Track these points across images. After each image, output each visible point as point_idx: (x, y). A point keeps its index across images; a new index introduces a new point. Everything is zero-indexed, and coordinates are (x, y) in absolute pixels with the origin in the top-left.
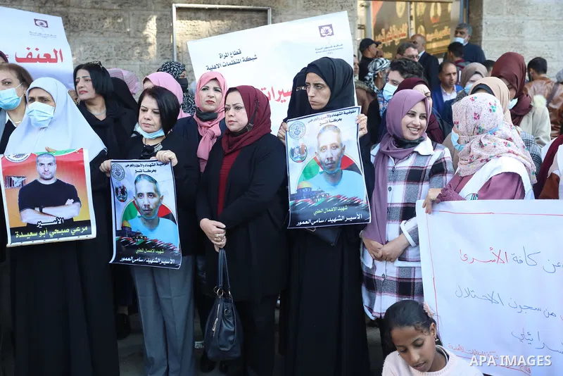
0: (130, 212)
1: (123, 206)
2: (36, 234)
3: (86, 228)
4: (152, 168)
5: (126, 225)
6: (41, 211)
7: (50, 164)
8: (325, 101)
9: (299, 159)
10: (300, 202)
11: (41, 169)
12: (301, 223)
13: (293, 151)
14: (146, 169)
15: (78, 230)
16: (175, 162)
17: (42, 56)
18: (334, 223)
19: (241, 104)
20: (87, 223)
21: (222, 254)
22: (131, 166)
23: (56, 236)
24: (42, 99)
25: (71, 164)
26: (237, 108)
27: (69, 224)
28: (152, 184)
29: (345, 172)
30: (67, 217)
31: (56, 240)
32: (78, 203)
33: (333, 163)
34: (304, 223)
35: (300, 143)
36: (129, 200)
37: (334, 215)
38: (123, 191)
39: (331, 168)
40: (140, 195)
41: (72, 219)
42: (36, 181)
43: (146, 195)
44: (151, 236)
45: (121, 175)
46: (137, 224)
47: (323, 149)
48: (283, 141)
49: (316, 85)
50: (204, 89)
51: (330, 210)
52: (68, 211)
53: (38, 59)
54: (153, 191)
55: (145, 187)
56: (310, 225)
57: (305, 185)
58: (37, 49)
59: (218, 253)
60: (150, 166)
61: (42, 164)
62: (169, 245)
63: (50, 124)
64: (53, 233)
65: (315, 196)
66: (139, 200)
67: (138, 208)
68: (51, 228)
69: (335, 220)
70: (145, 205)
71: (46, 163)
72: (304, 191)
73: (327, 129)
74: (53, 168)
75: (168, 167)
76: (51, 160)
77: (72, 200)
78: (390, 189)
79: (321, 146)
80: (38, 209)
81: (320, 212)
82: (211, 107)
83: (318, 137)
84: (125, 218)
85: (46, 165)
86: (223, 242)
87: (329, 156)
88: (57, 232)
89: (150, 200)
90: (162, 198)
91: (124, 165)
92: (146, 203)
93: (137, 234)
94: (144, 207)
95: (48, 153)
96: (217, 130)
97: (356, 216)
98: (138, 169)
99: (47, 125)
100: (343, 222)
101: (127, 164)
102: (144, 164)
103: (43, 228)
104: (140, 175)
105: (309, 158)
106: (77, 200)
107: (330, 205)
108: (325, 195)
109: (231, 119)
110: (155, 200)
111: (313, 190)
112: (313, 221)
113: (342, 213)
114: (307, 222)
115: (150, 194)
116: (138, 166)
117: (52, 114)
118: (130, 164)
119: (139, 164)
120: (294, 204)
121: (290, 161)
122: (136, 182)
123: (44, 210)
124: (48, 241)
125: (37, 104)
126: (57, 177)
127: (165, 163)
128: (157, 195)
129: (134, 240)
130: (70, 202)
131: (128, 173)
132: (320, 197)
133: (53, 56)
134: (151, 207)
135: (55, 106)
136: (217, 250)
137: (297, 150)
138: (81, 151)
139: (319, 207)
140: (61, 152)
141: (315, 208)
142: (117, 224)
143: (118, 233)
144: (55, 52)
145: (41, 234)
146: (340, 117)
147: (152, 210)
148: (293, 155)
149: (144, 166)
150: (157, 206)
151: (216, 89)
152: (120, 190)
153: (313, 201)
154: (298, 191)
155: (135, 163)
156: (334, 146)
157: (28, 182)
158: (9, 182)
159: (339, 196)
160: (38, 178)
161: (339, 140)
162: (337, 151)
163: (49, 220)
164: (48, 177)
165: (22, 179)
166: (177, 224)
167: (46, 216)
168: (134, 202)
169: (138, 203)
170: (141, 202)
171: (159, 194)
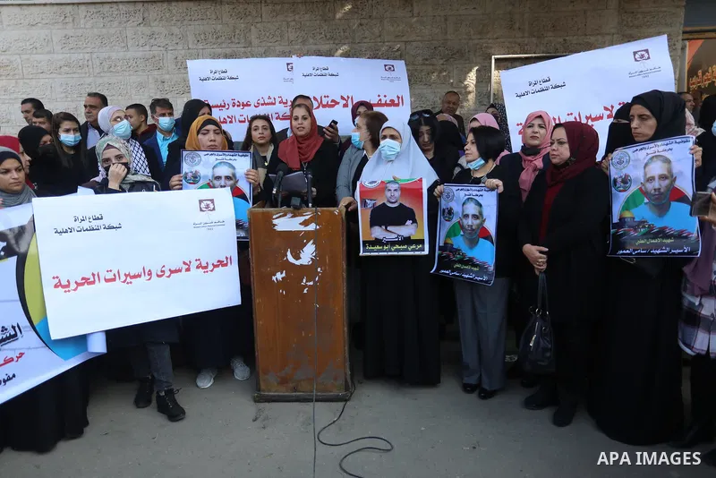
0: (454, 231)
1: (448, 225)
2: (381, 248)
3: (421, 246)
5: (449, 242)
6: (386, 228)
7: (395, 190)
8: (651, 133)
9: (622, 189)
10: (621, 231)
11: (388, 194)
12: (621, 252)
13: (615, 181)
14: (474, 193)
15: (414, 247)
16: (501, 189)
17: (388, 102)
18: (657, 254)
19: (565, 139)
20: (422, 242)
21: (542, 277)
22: (461, 190)
23: (397, 250)
24: (393, 137)
25: (412, 191)
26: (561, 143)
27: (407, 241)
28: (477, 207)
29: (674, 204)
30: (405, 235)
31: (396, 253)
32: (415, 224)
33: (661, 194)
34: (624, 252)
35: (625, 171)
36: (455, 220)
37: (658, 247)
38: (450, 212)
39: (657, 199)
40: (466, 216)
41: (410, 237)
42: (384, 203)
44: (470, 254)
45: (450, 197)
46: (459, 242)
47: (651, 179)
48: (605, 170)
49: (641, 117)
50: (530, 127)
51: (654, 241)
52: (407, 230)
53: (386, 105)
54: (478, 214)
55: (471, 209)
56: (631, 254)
58: (385, 96)
59: (537, 277)
60: (479, 191)
61: (390, 190)
62: (485, 263)
63: (397, 157)
64: (394, 248)
65: (638, 226)
66: (464, 220)
67: (462, 227)
68: (393, 243)
69: (659, 252)
70: (469, 226)
71: (392, 189)
72: (626, 220)
73: (655, 159)
74: (397, 194)
75: (494, 193)
76: (396, 186)
77: (411, 221)
79: (648, 176)
80: (383, 227)
81: (642, 242)
82: (536, 142)
83: (645, 168)
84: (448, 235)
85: (392, 191)
86: (544, 267)
87: (657, 187)
88: (397, 247)
89: (474, 220)
90: (484, 221)
91: (454, 188)
92: (470, 223)
93: (458, 250)
94: (467, 227)
95: (395, 181)
96: (539, 163)
97: (682, 248)
99: (393, 158)
100: (668, 253)
101: (457, 188)
102: (474, 188)
104: (469, 199)
105: (634, 188)
106: (414, 221)
107: (653, 236)
109: (555, 153)
110: (478, 221)
111: (636, 220)
112: (634, 250)
113: (667, 245)
114: (628, 251)
115: (475, 217)
116: (468, 190)
117: (399, 150)
118: (460, 188)
119: (469, 188)
120: (613, 234)
122: (464, 204)
123: (389, 228)
124: (389, 253)
125: (388, 140)
126: (400, 202)
127: (492, 189)
128: (480, 218)
129: (454, 255)
130: (409, 222)
131: (457, 196)
132: (644, 227)
133: (397, 102)
134: (474, 227)
135: (401, 143)
136: (537, 273)
137: (620, 180)
138: (421, 180)
140: (405, 180)
141: (637, 238)
142: (440, 241)
143: (440, 248)
144: (398, 97)
145: (385, 248)
146: (669, 146)
147: (473, 230)
148: (616, 185)
149: (473, 190)
151: (540, 126)
152: (447, 211)
153: (636, 231)
154: (620, 219)
155: (465, 188)
156: (663, 177)
157: (377, 205)
158: (364, 204)
159: (666, 228)
160: (385, 201)
161: (670, 171)
162: (667, 182)
163: (391, 237)
164: (393, 201)
165: (373, 202)
166: (495, 245)
167: (389, 233)
168: (459, 222)
169: (463, 223)
170: (465, 222)
171: (482, 217)
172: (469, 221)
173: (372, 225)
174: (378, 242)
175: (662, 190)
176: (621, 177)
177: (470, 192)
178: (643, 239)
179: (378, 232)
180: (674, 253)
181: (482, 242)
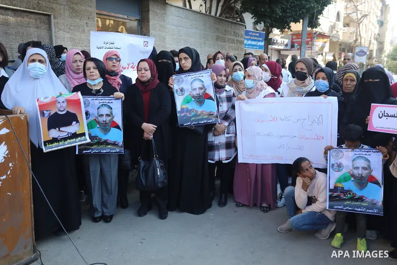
2: (58, 144)
3: (84, 137)
4: (110, 101)
6: (59, 130)
7: (63, 102)
8: (190, 66)
9: (180, 94)
10: (183, 115)
11: (59, 105)
13: (177, 90)
14: (107, 101)
15: (79, 139)
19: (148, 68)
20: (84, 134)
22: (96, 99)
23: (68, 144)
24: (40, 61)
27: (75, 136)
28: (109, 110)
29: (206, 101)
30: (73, 132)
32: (78, 124)
33: (200, 96)
35: (181, 86)
36: (92, 118)
37: (201, 120)
38: (87, 113)
39: (199, 98)
40: (101, 115)
41: (76, 133)
42: (56, 112)
43: (105, 116)
44: (104, 138)
47: (195, 89)
48: (171, 85)
51: (199, 118)
52: (73, 128)
54: (109, 113)
55: (105, 111)
57: (184, 107)
61: (59, 102)
62: (115, 142)
64: (67, 142)
65: (191, 111)
66: (99, 118)
67: (98, 123)
68: (65, 139)
69: (202, 122)
71: (61, 102)
72: (184, 109)
74: (65, 105)
76: (63, 100)
77: (75, 122)
78: (221, 106)
80: (57, 129)
81: (194, 119)
83: (191, 84)
87: (198, 93)
88: (69, 141)
89: (107, 118)
90: (113, 117)
91: (90, 99)
92: (104, 120)
93: (96, 137)
94: (102, 122)
97: (212, 120)
100: (206, 123)
102: (106, 98)
103: (61, 140)
104: (102, 105)
105: (186, 94)
106: (77, 122)
107: (199, 115)
109: (143, 75)
110: (110, 118)
111: (189, 109)
112: (192, 123)
113: (205, 119)
114: (188, 124)
115: (108, 115)
116: (102, 100)
117: (45, 71)
119: (102, 98)
120: (180, 116)
121: (176, 95)
123: (61, 129)
126: (67, 109)
130: (74, 123)
131: (92, 103)
132: (193, 112)
134: (107, 122)
135: (46, 66)
139: (193, 116)
141: (191, 117)
145: (60, 143)
146: (201, 75)
147: (107, 123)
148: (177, 93)
150: (110, 121)
153: (190, 114)
154: (181, 109)
155: (99, 98)
156: (200, 88)
157: (52, 114)
158: (43, 114)
159: (203, 111)
160: (57, 110)
162: (203, 91)
163: (64, 135)
164: (62, 110)
165: (49, 112)
166: (122, 131)
167: (62, 132)
168: (95, 119)
169: (98, 120)
170: (101, 119)
171: (112, 115)
172: (104, 118)
173: (50, 128)
174: (55, 140)
175: (201, 94)
176: (180, 89)
177: (104, 101)
179: (54, 133)
180: (209, 122)
181: (113, 130)
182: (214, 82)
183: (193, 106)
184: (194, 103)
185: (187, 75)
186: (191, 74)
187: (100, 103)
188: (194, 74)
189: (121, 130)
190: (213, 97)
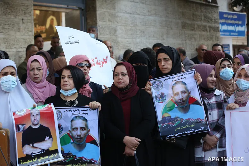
2: (31, 162)
3: (57, 154)
4: (85, 112)
6: (33, 146)
7: (37, 115)
9: (160, 101)
10: (165, 125)
11: (33, 119)
12: (168, 136)
14: (81, 112)
15: (52, 156)
16: (100, 108)
18: (189, 134)
19: (126, 72)
20: (56, 151)
22: (69, 111)
28: (84, 122)
29: (192, 106)
30: (46, 148)
32: (51, 139)
33: (184, 101)
34: (170, 136)
35: (161, 91)
36: (65, 133)
37: (187, 129)
38: (60, 128)
39: (182, 104)
40: (75, 129)
41: (49, 149)
43: (79, 129)
46: (69, 148)
47: (177, 94)
51: (184, 127)
52: (46, 145)
54: (84, 126)
55: (79, 123)
56: (174, 136)
57: (166, 115)
60: (85, 111)
61: (33, 115)
64: (40, 159)
65: (174, 120)
66: (73, 132)
67: (72, 137)
68: (38, 156)
69: (189, 132)
70: (78, 135)
71: (35, 114)
72: (166, 118)
73: (177, 83)
74: (38, 118)
76: (37, 112)
77: (48, 137)
78: (210, 114)
79: (175, 93)
80: (31, 145)
81: (178, 129)
83: (172, 88)
85: (35, 116)
87: (181, 97)
89: (82, 131)
90: (89, 131)
91: (63, 111)
92: (79, 133)
94: (76, 136)
97: (200, 128)
98: (75, 113)
100: (194, 132)
101: (65, 110)
102: (81, 109)
103: (35, 157)
104: (76, 117)
105: (168, 100)
106: (50, 137)
107: (184, 124)
108: (180, 119)
109: (121, 81)
110: (85, 132)
111: (172, 117)
112: (175, 134)
113: (192, 128)
114: (172, 135)
115: (82, 128)
116: (76, 111)
118: (68, 110)
119: (76, 109)
120: (162, 126)
122: (72, 121)
123: (35, 145)
126: (40, 123)
127: (94, 109)
128: (86, 129)
130: (47, 138)
131: (64, 116)
132: (177, 121)
134: (82, 136)
137: (159, 96)
139: (178, 126)
141: (175, 127)
145: (34, 161)
146: (183, 76)
147: (82, 138)
148: (157, 99)
153: (173, 123)
154: (163, 118)
155: (72, 109)
156: (183, 92)
157: (26, 128)
158: (18, 128)
159: (189, 119)
160: (31, 124)
161: (186, 89)
162: (186, 94)
163: (37, 151)
164: (36, 123)
165: (24, 126)
166: (99, 147)
167: (35, 149)
168: (68, 134)
169: (72, 134)
170: (75, 133)
171: (88, 128)
172: (79, 132)
173: (23, 145)
174: (28, 157)
175: (184, 99)
176: (159, 95)
177: (78, 112)
178: (178, 127)
179: (28, 150)
180: (197, 131)
181: (89, 145)
182: (198, 83)
183: (177, 114)
184: (177, 110)
185: (167, 78)
186: (171, 77)
187: (73, 114)
188: (175, 76)
189: (97, 145)
190: (200, 102)
